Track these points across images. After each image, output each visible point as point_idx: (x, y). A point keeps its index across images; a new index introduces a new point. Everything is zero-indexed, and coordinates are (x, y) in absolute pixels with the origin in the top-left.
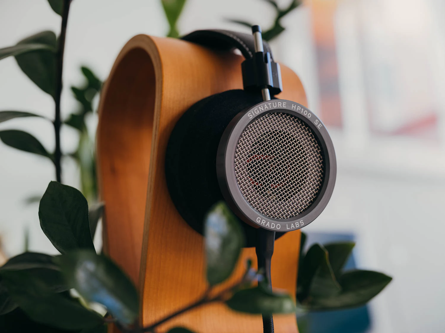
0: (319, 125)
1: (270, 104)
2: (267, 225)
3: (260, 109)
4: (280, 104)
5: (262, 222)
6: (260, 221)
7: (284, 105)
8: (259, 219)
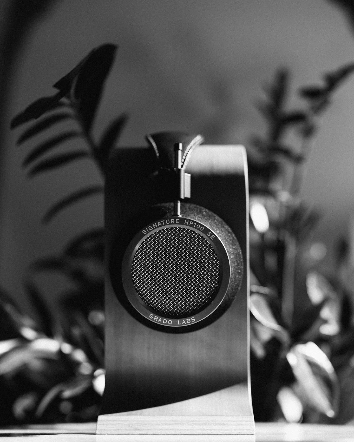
0: (212, 236)
1: (163, 221)
2: (159, 320)
3: (154, 226)
4: (173, 220)
5: (155, 318)
6: (152, 317)
7: (176, 221)
8: (152, 316)
